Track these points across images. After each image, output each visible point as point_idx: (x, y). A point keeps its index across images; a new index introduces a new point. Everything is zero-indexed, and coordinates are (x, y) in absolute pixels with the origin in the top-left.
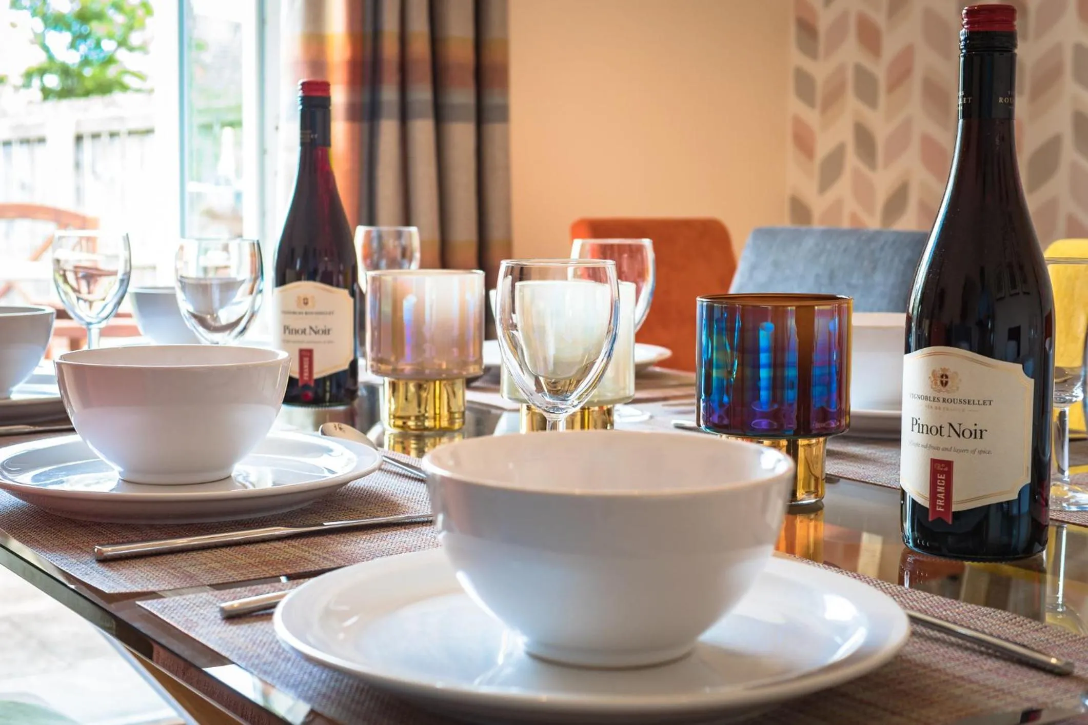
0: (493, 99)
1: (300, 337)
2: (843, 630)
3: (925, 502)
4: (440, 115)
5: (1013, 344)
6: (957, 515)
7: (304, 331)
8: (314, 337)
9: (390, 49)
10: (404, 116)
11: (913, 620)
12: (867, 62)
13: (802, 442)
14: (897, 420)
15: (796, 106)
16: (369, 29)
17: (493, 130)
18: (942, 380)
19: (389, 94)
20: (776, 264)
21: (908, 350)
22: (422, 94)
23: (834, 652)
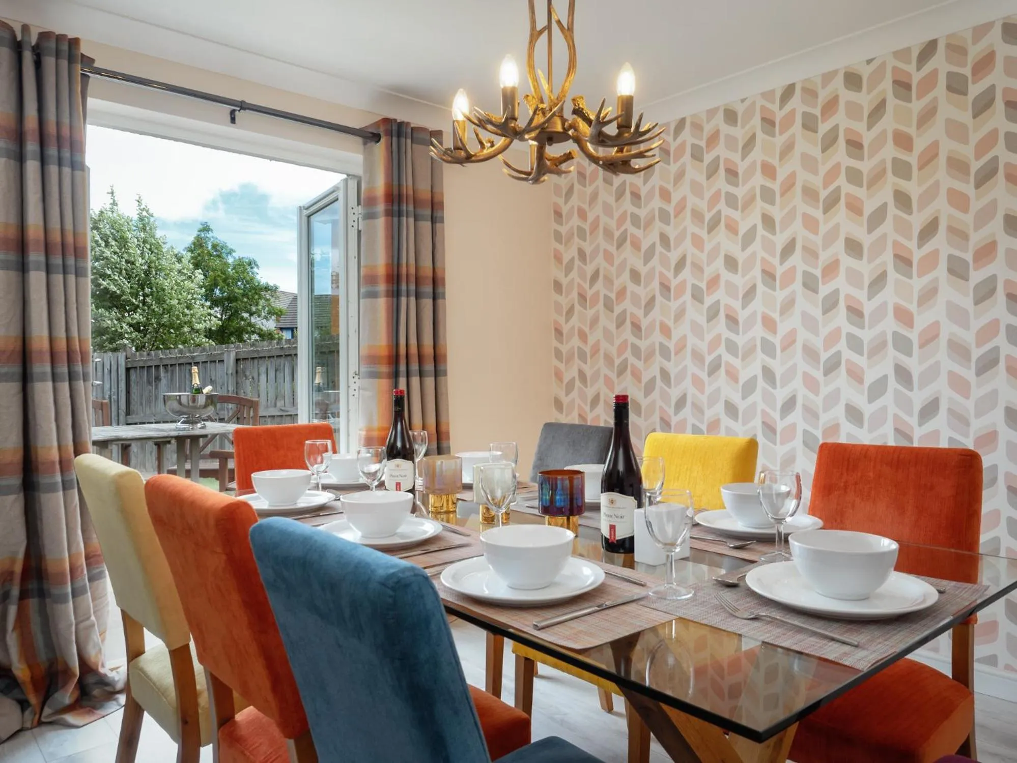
0: (441, 367)
1: (396, 478)
2: (588, 577)
3: (608, 537)
4: (421, 374)
5: (631, 489)
6: (617, 541)
7: (397, 476)
8: (401, 478)
9: (403, 351)
10: (408, 375)
11: (605, 573)
12: (582, 346)
13: (571, 517)
14: (599, 504)
15: (555, 362)
16: (395, 343)
17: (441, 379)
18: (612, 502)
19: (403, 368)
20: (553, 437)
21: (602, 493)
22: (415, 367)
23: (587, 582)
